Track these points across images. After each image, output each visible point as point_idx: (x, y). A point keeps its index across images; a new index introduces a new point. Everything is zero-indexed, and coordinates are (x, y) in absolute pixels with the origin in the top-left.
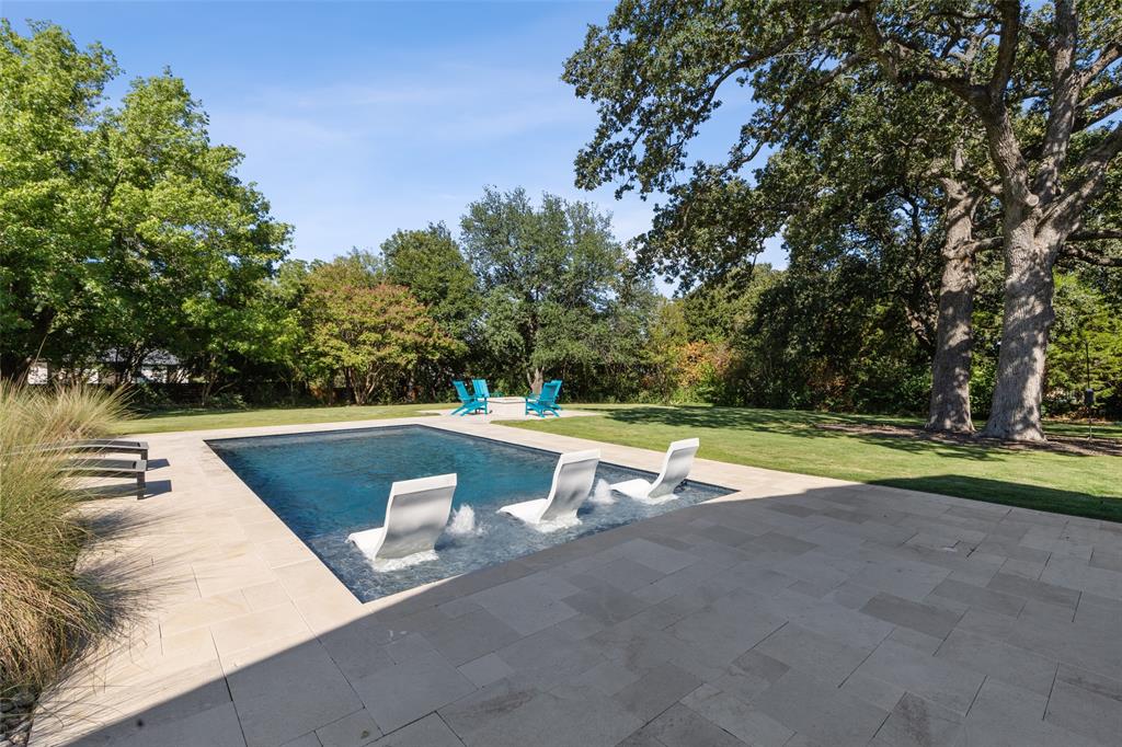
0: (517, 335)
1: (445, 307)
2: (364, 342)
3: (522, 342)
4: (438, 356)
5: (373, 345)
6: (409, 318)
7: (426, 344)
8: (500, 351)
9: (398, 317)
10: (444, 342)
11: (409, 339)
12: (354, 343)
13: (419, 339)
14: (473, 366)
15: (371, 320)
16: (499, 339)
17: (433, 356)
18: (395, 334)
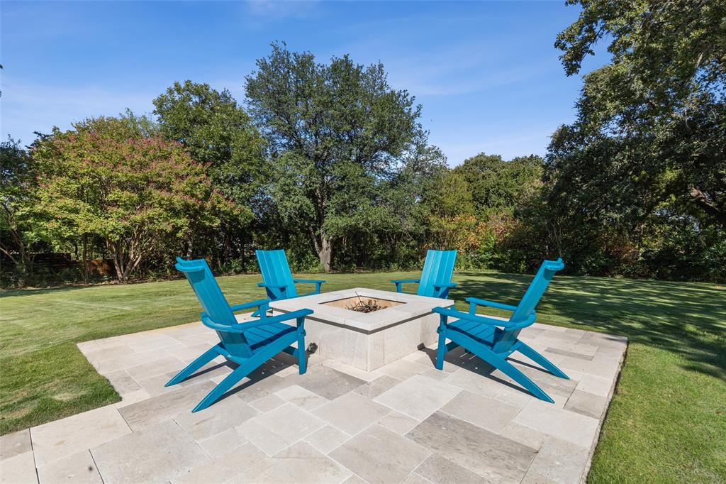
0: (308, 201)
1: (229, 170)
2: (115, 203)
3: (313, 209)
4: (217, 222)
5: (126, 207)
6: (177, 176)
7: (202, 208)
8: (290, 218)
9: (164, 174)
10: (224, 206)
11: (178, 200)
12: (100, 205)
13: (191, 201)
14: (259, 236)
15: (123, 174)
16: (288, 204)
17: (211, 221)
18: (157, 194)
